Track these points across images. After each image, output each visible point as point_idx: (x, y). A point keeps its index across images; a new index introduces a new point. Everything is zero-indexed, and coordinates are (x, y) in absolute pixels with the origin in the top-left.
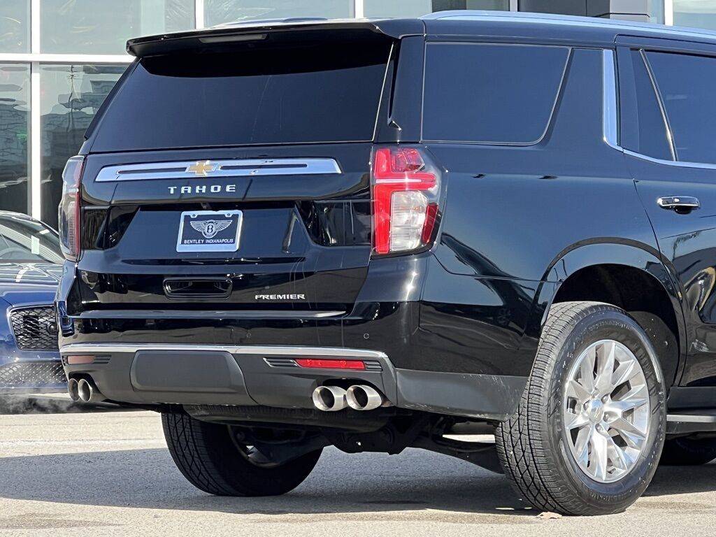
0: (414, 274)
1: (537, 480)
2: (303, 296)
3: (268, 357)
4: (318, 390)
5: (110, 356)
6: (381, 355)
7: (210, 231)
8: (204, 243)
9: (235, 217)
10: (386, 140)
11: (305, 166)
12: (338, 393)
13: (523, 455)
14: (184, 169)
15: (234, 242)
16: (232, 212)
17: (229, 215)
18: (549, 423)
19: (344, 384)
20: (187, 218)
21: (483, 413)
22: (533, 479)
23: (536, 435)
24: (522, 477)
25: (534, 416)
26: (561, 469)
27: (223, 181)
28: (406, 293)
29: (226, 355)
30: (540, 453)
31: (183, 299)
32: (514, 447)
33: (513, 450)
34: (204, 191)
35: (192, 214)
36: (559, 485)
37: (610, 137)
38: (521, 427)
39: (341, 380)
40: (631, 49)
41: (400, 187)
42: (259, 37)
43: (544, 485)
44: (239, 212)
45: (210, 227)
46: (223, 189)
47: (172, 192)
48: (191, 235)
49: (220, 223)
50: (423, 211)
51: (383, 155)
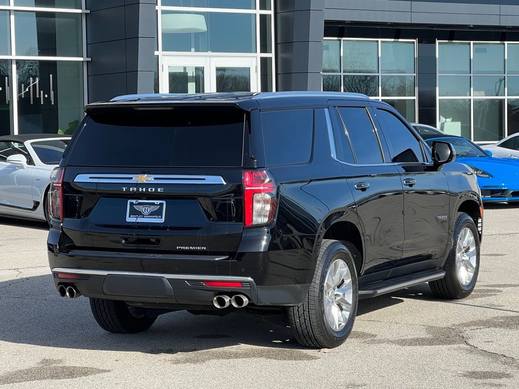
0: (265, 237)
1: (311, 333)
2: (205, 248)
3: (188, 280)
4: (215, 298)
5: (90, 276)
6: (250, 279)
7: (146, 211)
8: (143, 217)
9: (161, 204)
10: (250, 168)
11: (204, 179)
12: (227, 299)
13: (305, 322)
14: (132, 178)
15: (161, 218)
16: (159, 202)
17: (157, 203)
18: (319, 305)
19: (230, 294)
20: (132, 204)
21: (291, 303)
22: (308, 333)
23: (313, 312)
24: (302, 332)
25: (312, 302)
26: (324, 328)
27: (156, 186)
28: (262, 246)
29: (163, 279)
30: (314, 321)
31: (133, 247)
32: (299, 318)
33: (299, 319)
34: (144, 191)
35: (134, 201)
36: (322, 336)
37: (333, 155)
38: (304, 308)
39: (228, 292)
41: (259, 191)
42: (171, 108)
43: (314, 336)
44: (164, 202)
45: (146, 209)
46: (156, 190)
47: (124, 190)
48: (134, 212)
49: (152, 207)
50: (268, 203)
51: (247, 174)
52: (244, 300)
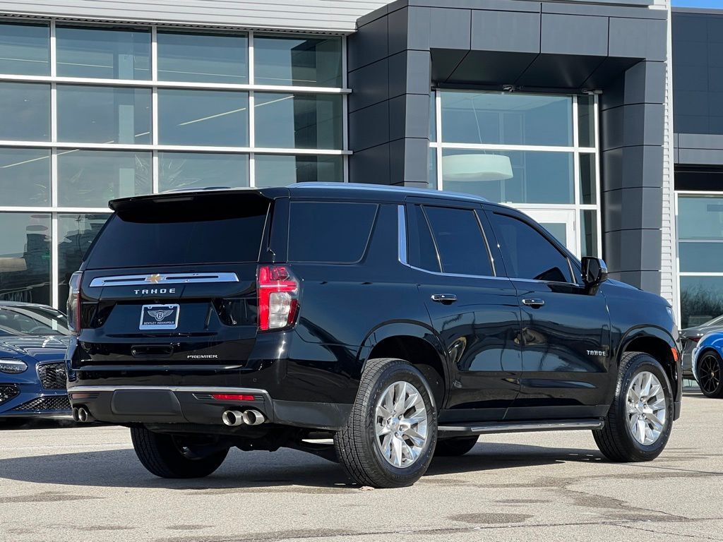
0: (284, 342)
1: (360, 467)
2: (216, 356)
3: (196, 393)
4: (225, 413)
6: (264, 391)
7: (160, 316)
8: (156, 324)
9: (175, 308)
10: (266, 262)
11: (217, 277)
12: (238, 415)
13: (351, 452)
14: (144, 279)
15: (174, 324)
16: (173, 305)
17: (171, 307)
18: (366, 432)
19: (242, 409)
20: (146, 309)
21: (326, 426)
22: (357, 466)
23: (358, 439)
24: (350, 465)
25: (357, 428)
26: (374, 460)
27: (168, 286)
28: (279, 354)
29: (171, 393)
30: (361, 450)
31: (144, 358)
32: (345, 447)
33: (345, 449)
34: (156, 293)
35: (148, 306)
36: (373, 470)
37: (402, 258)
38: (349, 435)
39: (239, 407)
40: (416, 205)
41: (275, 290)
42: (189, 199)
43: (364, 470)
44: (178, 306)
45: (160, 314)
46: (168, 291)
47: (136, 293)
48: (149, 319)
49: (166, 312)
50: (288, 304)
51: (264, 271)
52: (257, 416)
